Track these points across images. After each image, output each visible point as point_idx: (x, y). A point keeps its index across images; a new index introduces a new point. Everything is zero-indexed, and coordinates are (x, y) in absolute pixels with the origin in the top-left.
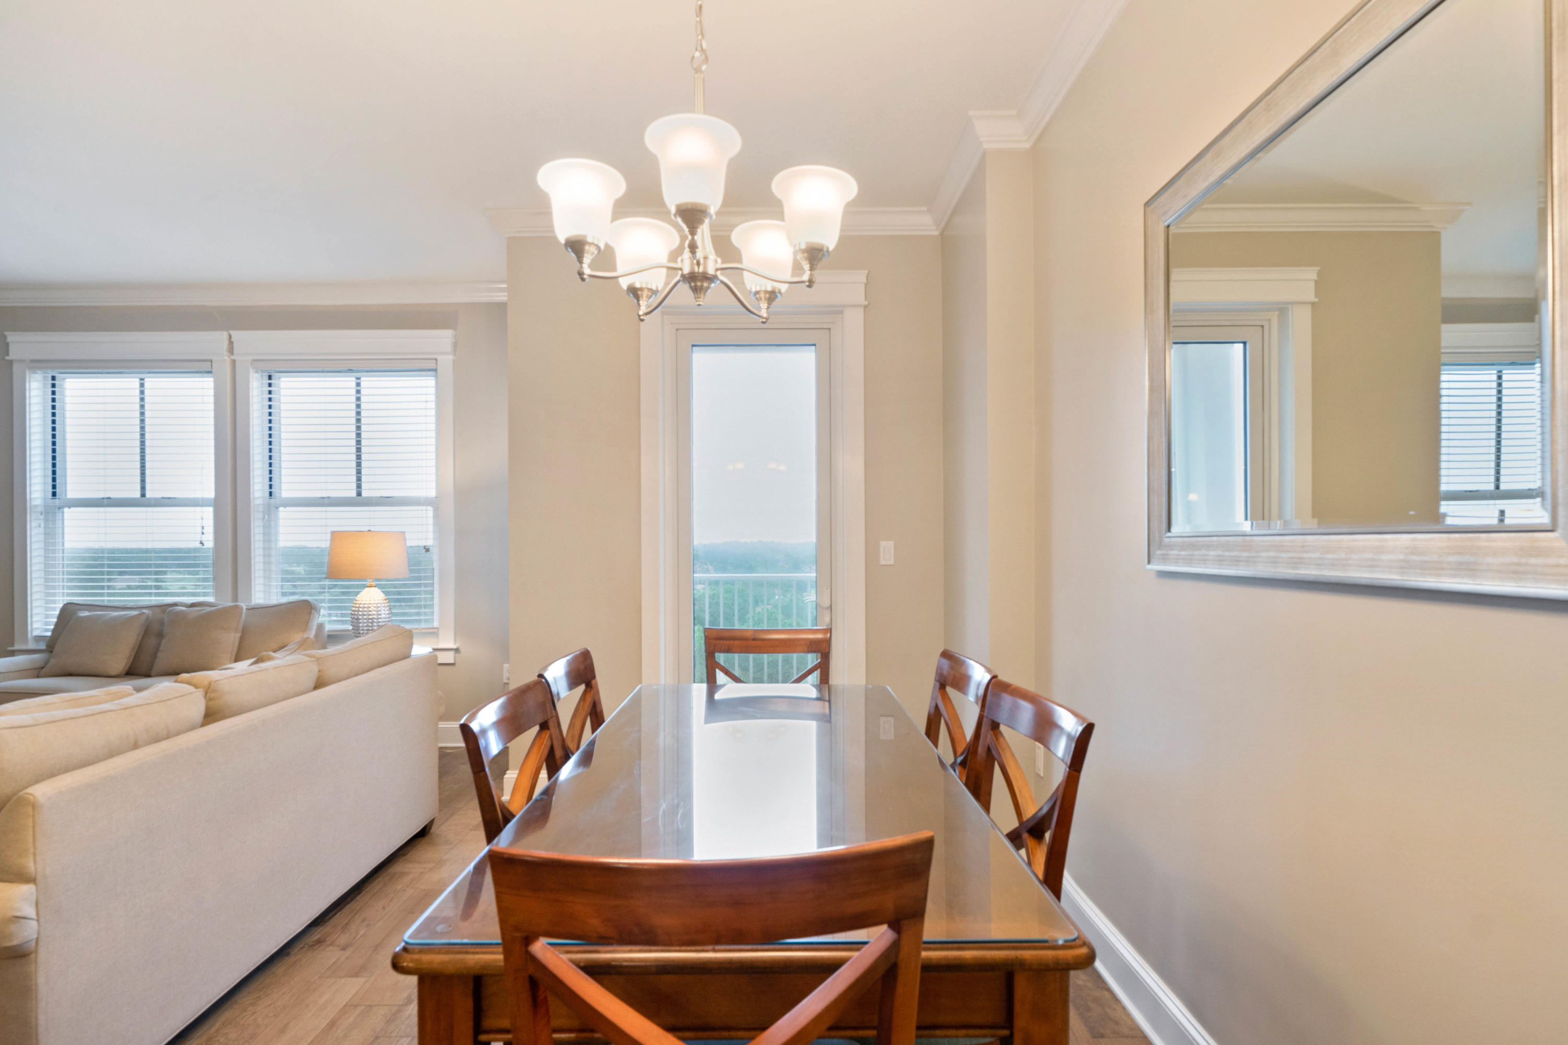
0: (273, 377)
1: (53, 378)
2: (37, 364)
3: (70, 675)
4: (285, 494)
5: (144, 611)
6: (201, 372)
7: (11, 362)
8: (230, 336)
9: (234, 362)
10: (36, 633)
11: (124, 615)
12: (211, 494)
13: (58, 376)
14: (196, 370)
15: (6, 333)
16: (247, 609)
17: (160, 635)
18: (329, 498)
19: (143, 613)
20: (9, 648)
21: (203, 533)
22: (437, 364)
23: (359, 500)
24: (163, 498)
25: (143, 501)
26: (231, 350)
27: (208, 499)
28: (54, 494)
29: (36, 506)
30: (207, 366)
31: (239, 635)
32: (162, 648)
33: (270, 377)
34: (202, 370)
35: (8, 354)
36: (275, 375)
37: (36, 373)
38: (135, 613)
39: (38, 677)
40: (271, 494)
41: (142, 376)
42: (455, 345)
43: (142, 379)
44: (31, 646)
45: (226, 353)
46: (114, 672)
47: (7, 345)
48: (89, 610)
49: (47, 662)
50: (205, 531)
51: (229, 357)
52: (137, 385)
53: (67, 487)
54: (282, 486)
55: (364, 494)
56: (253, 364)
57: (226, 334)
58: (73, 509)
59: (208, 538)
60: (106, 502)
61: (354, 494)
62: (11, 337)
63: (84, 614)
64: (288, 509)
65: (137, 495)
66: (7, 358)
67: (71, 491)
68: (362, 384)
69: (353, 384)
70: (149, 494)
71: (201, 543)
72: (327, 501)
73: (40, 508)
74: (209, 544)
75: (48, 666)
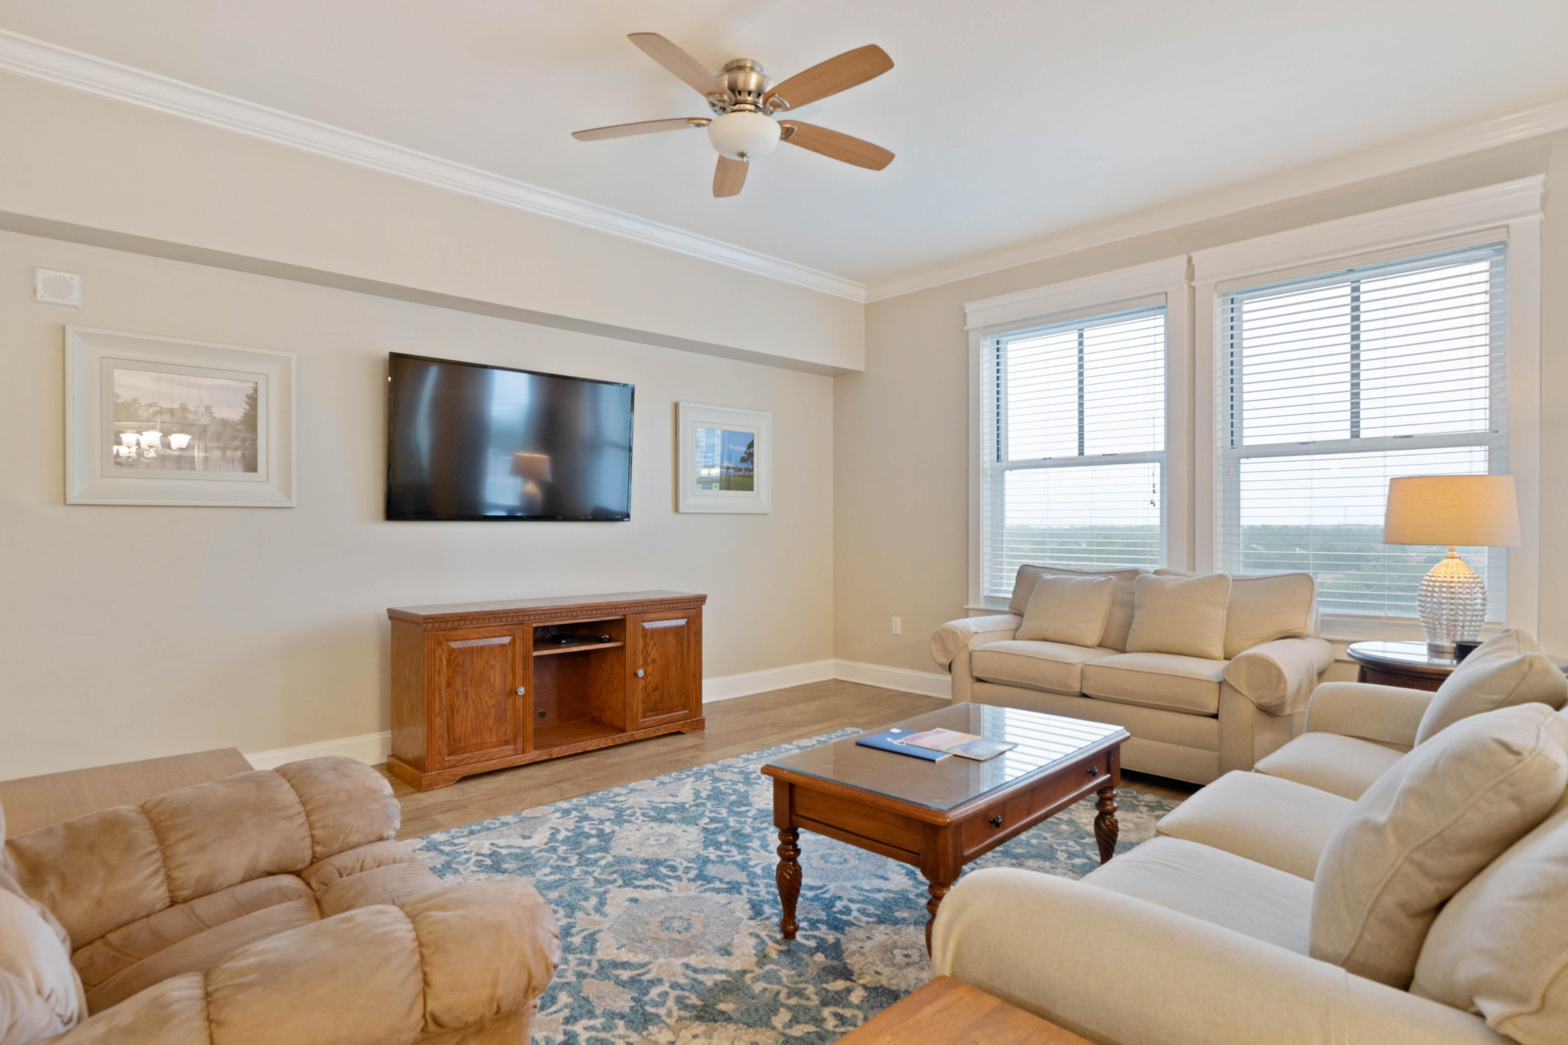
0: (1235, 301)
1: (998, 343)
2: (988, 329)
3: (1045, 640)
4: (1247, 442)
5: (1110, 577)
6: (1153, 309)
8: (1190, 260)
9: (1193, 290)
10: (986, 593)
11: (1091, 580)
12: (1161, 447)
13: (1003, 339)
14: (1143, 308)
15: (966, 304)
16: (1233, 580)
17: (1131, 607)
18: (1315, 442)
19: (1111, 579)
20: (966, 607)
21: (1153, 492)
22: (1508, 231)
23: (1357, 443)
24: (1104, 455)
25: (1082, 460)
26: (1191, 276)
27: (1159, 452)
28: (999, 457)
29: (986, 469)
30: (1161, 301)
31: (1225, 612)
32: (1135, 620)
33: (1232, 301)
34: (1151, 307)
35: (965, 325)
36: (1237, 297)
37: (985, 339)
38: (1102, 578)
39: (1014, 639)
40: (1232, 442)
41: (1080, 326)
42: (1544, 198)
43: (1079, 331)
44: (982, 605)
45: (1184, 280)
46: (1090, 643)
47: (965, 315)
48: (1052, 574)
49: (1019, 625)
50: (1155, 489)
51: (1188, 284)
52: (1075, 336)
53: (1011, 449)
54: (1246, 432)
55: (1364, 434)
56: (1216, 287)
57: (1184, 258)
58: (1014, 471)
59: (1157, 497)
60: (1048, 462)
61: (1347, 435)
62: (969, 307)
63: (1049, 577)
64: (1251, 460)
65: (1075, 453)
66: (966, 328)
67: (1014, 453)
68: (1363, 287)
69: (1348, 290)
70: (1088, 452)
71: (1152, 503)
72: (1312, 447)
73: (989, 472)
74: (1158, 504)
75: (1022, 628)
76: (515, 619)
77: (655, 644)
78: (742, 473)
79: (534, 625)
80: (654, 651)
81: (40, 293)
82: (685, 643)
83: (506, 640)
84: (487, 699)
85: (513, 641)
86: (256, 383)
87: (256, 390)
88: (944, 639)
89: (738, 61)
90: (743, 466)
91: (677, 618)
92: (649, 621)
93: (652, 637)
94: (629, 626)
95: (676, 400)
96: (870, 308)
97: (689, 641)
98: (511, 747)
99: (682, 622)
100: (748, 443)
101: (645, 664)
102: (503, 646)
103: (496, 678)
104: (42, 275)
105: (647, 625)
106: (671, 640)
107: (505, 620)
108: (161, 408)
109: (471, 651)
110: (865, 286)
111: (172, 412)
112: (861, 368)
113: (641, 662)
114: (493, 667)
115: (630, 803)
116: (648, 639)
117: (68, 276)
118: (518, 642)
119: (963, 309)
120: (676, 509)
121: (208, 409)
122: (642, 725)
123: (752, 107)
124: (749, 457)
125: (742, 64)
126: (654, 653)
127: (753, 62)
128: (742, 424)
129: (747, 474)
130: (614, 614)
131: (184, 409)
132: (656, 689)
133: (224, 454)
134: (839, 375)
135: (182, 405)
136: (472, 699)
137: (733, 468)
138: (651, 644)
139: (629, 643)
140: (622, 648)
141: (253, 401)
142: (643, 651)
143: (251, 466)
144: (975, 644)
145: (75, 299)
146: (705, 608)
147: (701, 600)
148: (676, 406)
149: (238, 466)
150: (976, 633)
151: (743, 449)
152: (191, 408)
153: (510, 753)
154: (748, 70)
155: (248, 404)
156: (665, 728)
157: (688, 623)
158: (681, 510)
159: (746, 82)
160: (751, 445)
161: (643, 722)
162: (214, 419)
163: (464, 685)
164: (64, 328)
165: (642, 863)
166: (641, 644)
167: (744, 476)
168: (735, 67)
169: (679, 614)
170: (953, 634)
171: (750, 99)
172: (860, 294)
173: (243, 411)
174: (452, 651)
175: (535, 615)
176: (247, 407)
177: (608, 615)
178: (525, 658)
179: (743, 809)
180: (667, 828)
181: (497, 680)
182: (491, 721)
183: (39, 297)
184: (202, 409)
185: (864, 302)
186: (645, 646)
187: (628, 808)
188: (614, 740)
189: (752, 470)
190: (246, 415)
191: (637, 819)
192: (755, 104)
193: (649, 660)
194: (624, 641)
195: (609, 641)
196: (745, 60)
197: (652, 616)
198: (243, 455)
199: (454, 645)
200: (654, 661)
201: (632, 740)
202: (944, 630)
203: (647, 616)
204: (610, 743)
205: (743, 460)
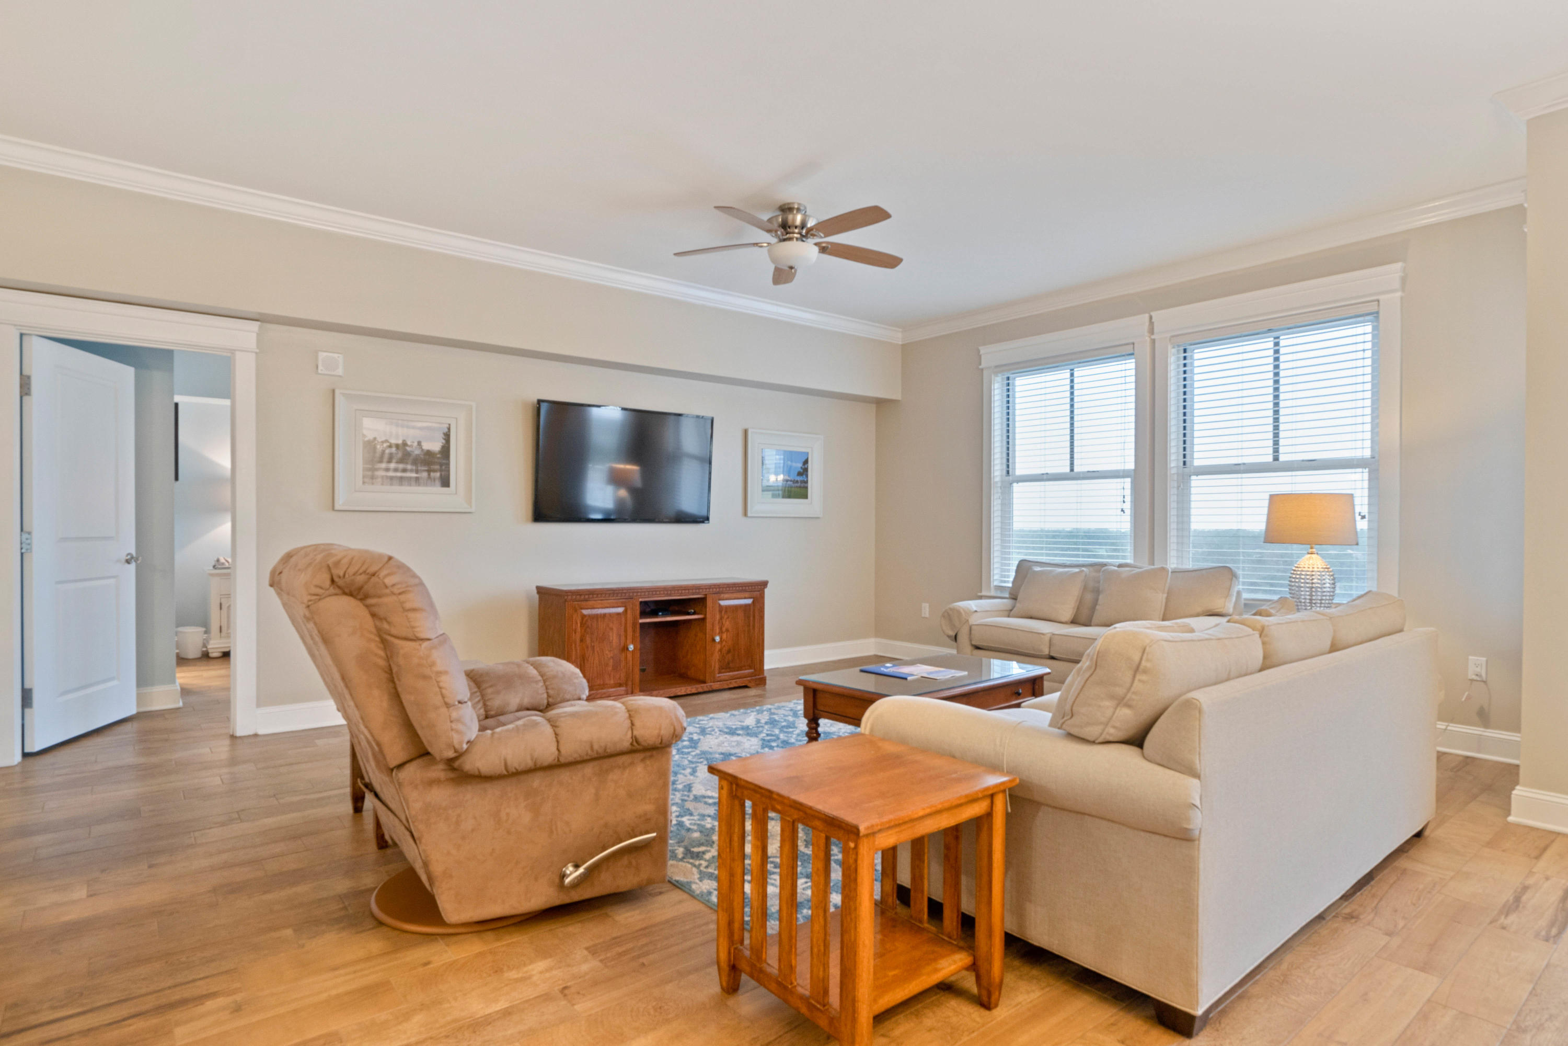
0: (1188, 351)
1: (1008, 379)
2: (999, 368)
3: (1031, 618)
4: (1197, 463)
5: (1083, 569)
6: (1124, 356)
7: (982, 370)
8: (1151, 318)
9: (1153, 341)
10: (996, 583)
11: (1069, 571)
12: (1131, 466)
13: (1011, 376)
14: (1119, 354)
15: (980, 348)
16: (1172, 572)
17: (1097, 592)
18: (1244, 464)
19: (1083, 571)
20: (979, 594)
21: (1124, 502)
22: (1379, 305)
23: (1276, 465)
24: (1088, 472)
25: (1072, 475)
26: (1151, 331)
27: (1129, 471)
28: (1008, 472)
29: (997, 482)
30: (1129, 349)
31: (1165, 595)
32: (1100, 602)
33: (1185, 351)
34: (1124, 353)
35: (980, 364)
36: (1189, 348)
37: (997, 376)
38: (1077, 570)
39: (1009, 616)
40: (1185, 463)
41: (1072, 367)
42: (1404, 280)
43: (1072, 370)
44: (993, 593)
45: (1146, 334)
46: (1064, 620)
47: (980, 357)
48: (1041, 567)
49: (1014, 607)
50: (1125, 500)
51: (1150, 337)
52: (1068, 375)
53: (1017, 465)
54: (1196, 455)
55: (1282, 458)
56: (1170, 340)
57: (1147, 316)
58: (1020, 484)
59: (1128, 506)
60: (1045, 477)
61: (1270, 459)
62: (983, 350)
63: (1037, 569)
64: (1200, 477)
65: (1067, 470)
66: (980, 367)
67: (1020, 469)
68: (1282, 343)
69: (1271, 345)
70: (1077, 469)
71: (1122, 510)
72: (1242, 467)
73: (999, 485)
74: (1128, 512)
75: (1015, 609)
76: (627, 595)
77: (728, 618)
78: (799, 484)
79: (640, 600)
80: (728, 623)
81: (320, 367)
82: (751, 618)
83: (621, 610)
84: (607, 652)
85: (626, 611)
86: (450, 425)
87: (449, 429)
88: (950, 616)
89: (789, 204)
90: (799, 478)
91: (745, 598)
92: (723, 600)
93: (726, 612)
94: (709, 603)
95: (746, 427)
96: (906, 348)
97: (754, 617)
98: (623, 688)
99: (749, 601)
100: (804, 460)
101: (721, 633)
102: (618, 614)
103: (614, 638)
104: (322, 355)
105: (723, 603)
106: (741, 615)
107: (620, 595)
108: (391, 443)
109: (596, 617)
110: (901, 330)
111: (397, 446)
112: (897, 396)
113: (718, 631)
114: (612, 629)
115: (711, 724)
116: (723, 613)
117: (336, 355)
118: (629, 612)
119: (979, 351)
120: (745, 514)
121: (419, 443)
122: (719, 679)
123: (798, 236)
124: (804, 472)
125: (791, 206)
126: (727, 624)
127: (799, 204)
128: (798, 446)
129: (802, 485)
130: (698, 593)
131: (405, 444)
132: (729, 652)
133: (429, 475)
134: (880, 403)
135: (404, 441)
136: (597, 652)
137: (791, 481)
138: (726, 616)
139: (708, 616)
140: (704, 620)
141: (447, 437)
142: (719, 623)
143: (445, 483)
144: (974, 620)
145: (340, 371)
146: (766, 590)
147: (764, 584)
148: (746, 432)
149: (438, 483)
150: (976, 611)
151: (800, 465)
152: (409, 443)
153: (623, 692)
154: (795, 212)
155: (445, 439)
156: (736, 682)
157: (753, 602)
158: (749, 514)
159: (794, 220)
160: (806, 462)
161: (718, 677)
162: (422, 450)
163: (592, 641)
164: (334, 391)
165: (719, 754)
166: (718, 617)
167: (800, 487)
168: (786, 209)
169: (747, 595)
170: (958, 612)
171: (797, 231)
172: (898, 337)
173: (441, 444)
174: (583, 616)
175: (641, 592)
176: (444, 441)
177: (693, 594)
178: (634, 624)
179: (791, 730)
180: (736, 738)
181: (615, 638)
182: (610, 669)
183: (320, 371)
184: (416, 444)
185: (900, 343)
186: (721, 618)
187: (709, 728)
188: (697, 689)
189: (807, 482)
190: (443, 447)
191: (716, 733)
192: (800, 233)
193: (724, 629)
194: (706, 615)
195: (694, 613)
196: (793, 203)
197: (726, 596)
198: (441, 475)
199: (585, 612)
200: (727, 630)
201: (711, 689)
202: (951, 609)
203: (722, 595)
204: (694, 691)
205: (800, 474)
